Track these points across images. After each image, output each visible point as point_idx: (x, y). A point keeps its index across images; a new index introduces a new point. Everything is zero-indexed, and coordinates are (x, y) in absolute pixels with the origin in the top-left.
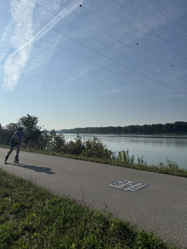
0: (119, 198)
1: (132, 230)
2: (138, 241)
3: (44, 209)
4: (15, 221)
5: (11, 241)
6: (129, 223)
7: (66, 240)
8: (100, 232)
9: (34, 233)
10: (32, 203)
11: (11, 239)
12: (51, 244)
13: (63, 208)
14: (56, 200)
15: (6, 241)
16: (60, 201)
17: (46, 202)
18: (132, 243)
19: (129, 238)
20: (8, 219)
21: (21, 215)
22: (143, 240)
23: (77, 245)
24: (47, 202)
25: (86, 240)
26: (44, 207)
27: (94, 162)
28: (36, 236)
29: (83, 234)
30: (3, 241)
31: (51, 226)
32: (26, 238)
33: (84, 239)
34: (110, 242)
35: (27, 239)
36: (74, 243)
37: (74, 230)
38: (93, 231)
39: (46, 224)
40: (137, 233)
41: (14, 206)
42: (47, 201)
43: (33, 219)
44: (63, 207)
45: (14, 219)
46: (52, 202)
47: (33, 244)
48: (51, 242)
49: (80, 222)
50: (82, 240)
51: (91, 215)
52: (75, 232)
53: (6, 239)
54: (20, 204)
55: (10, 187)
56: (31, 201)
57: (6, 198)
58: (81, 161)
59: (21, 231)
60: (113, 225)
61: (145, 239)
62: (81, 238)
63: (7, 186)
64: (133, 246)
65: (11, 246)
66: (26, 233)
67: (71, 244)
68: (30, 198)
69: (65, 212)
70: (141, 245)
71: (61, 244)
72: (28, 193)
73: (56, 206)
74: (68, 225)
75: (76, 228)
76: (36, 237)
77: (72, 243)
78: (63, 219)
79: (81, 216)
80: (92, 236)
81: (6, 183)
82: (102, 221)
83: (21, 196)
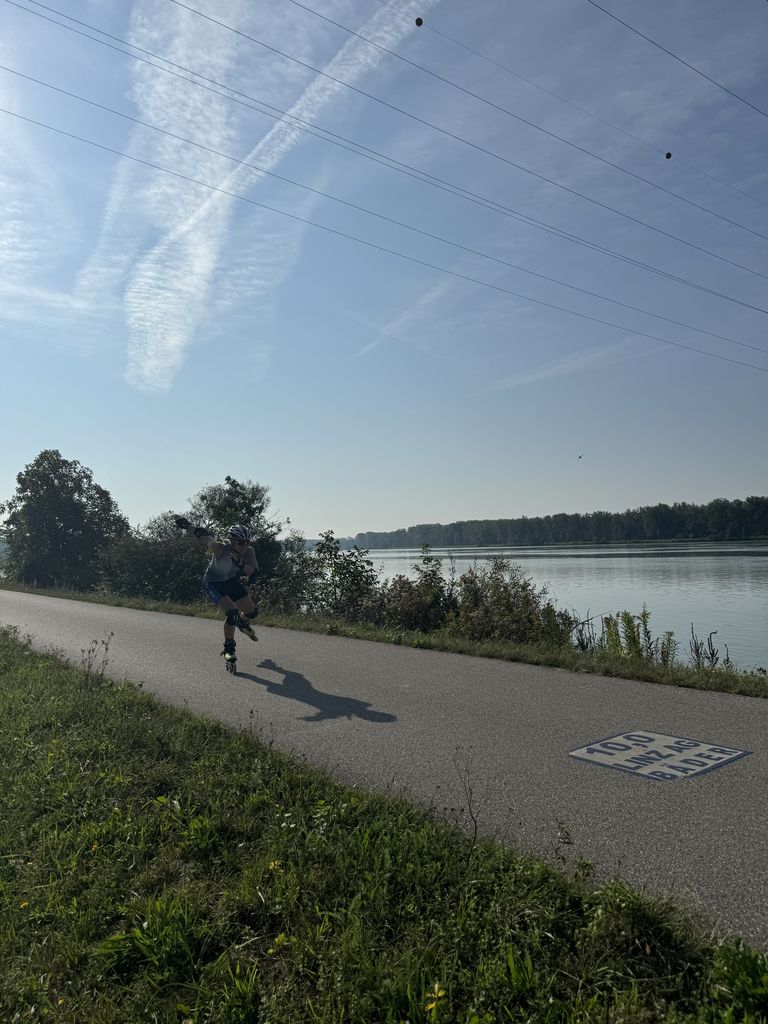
0: (621, 805)
1: (685, 938)
2: (717, 986)
3: (311, 841)
4: (202, 885)
5: (189, 963)
6: (672, 909)
7: (404, 966)
8: (545, 941)
9: (275, 936)
10: (263, 819)
11: (191, 956)
12: (347, 980)
13: (387, 839)
14: (355, 809)
15: (171, 960)
16: (371, 812)
17: (319, 815)
18: (687, 991)
19: (675, 971)
20: (172, 878)
21: (223, 864)
22: (738, 983)
23: (452, 986)
24: (322, 816)
25: (490, 970)
26: (309, 836)
27: (500, 657)
28: (286, 948)
29: (474, 946)
30: (158, 960)
31: (344, 911)
32: (248, 955)
33: (481, 968)
34: (590, 982)
35: (250, 959)
36: (440, 980)
37: (435, 927)
38: (514, 937)
39: (322, 901)
40: (708, 949)
41: (196, 830)
42: (321, 811)
43: (270, 879)
44: (386, 834)
45: (196, 878)
46: (339, 815)
47: (276, 977)
48: (345, 972)
49: (459, 900)
50: (474, 970)
51: (503, 870)
52: (440, 937)
53: (170, 956)
54: (217, 823)
55: (173, 758)
56: (257, 809)
57: (162, 799)
58: (445, 654)
59: (226, 925)
60: (600, 911)
61: (749, 975)
62: (468, 961)
63: (165, 753)
64: (692, 1005)
65: (191, 982)
66: (246, 934)
67: (429, 984)
68: (254, 798)
69: (393, 854)
70: (730, 1002)
71: (387, 982)
72: (242, 779)
73: (358, 833)
74: (411, 906)
75: (445, 919)
76: (284, 951)
77: (430, 977)
78: (390, 883)
79: (462, 873)
80: (514, 953)
81: (158, 740)
82: (551, 898)
83: (218, 791)
